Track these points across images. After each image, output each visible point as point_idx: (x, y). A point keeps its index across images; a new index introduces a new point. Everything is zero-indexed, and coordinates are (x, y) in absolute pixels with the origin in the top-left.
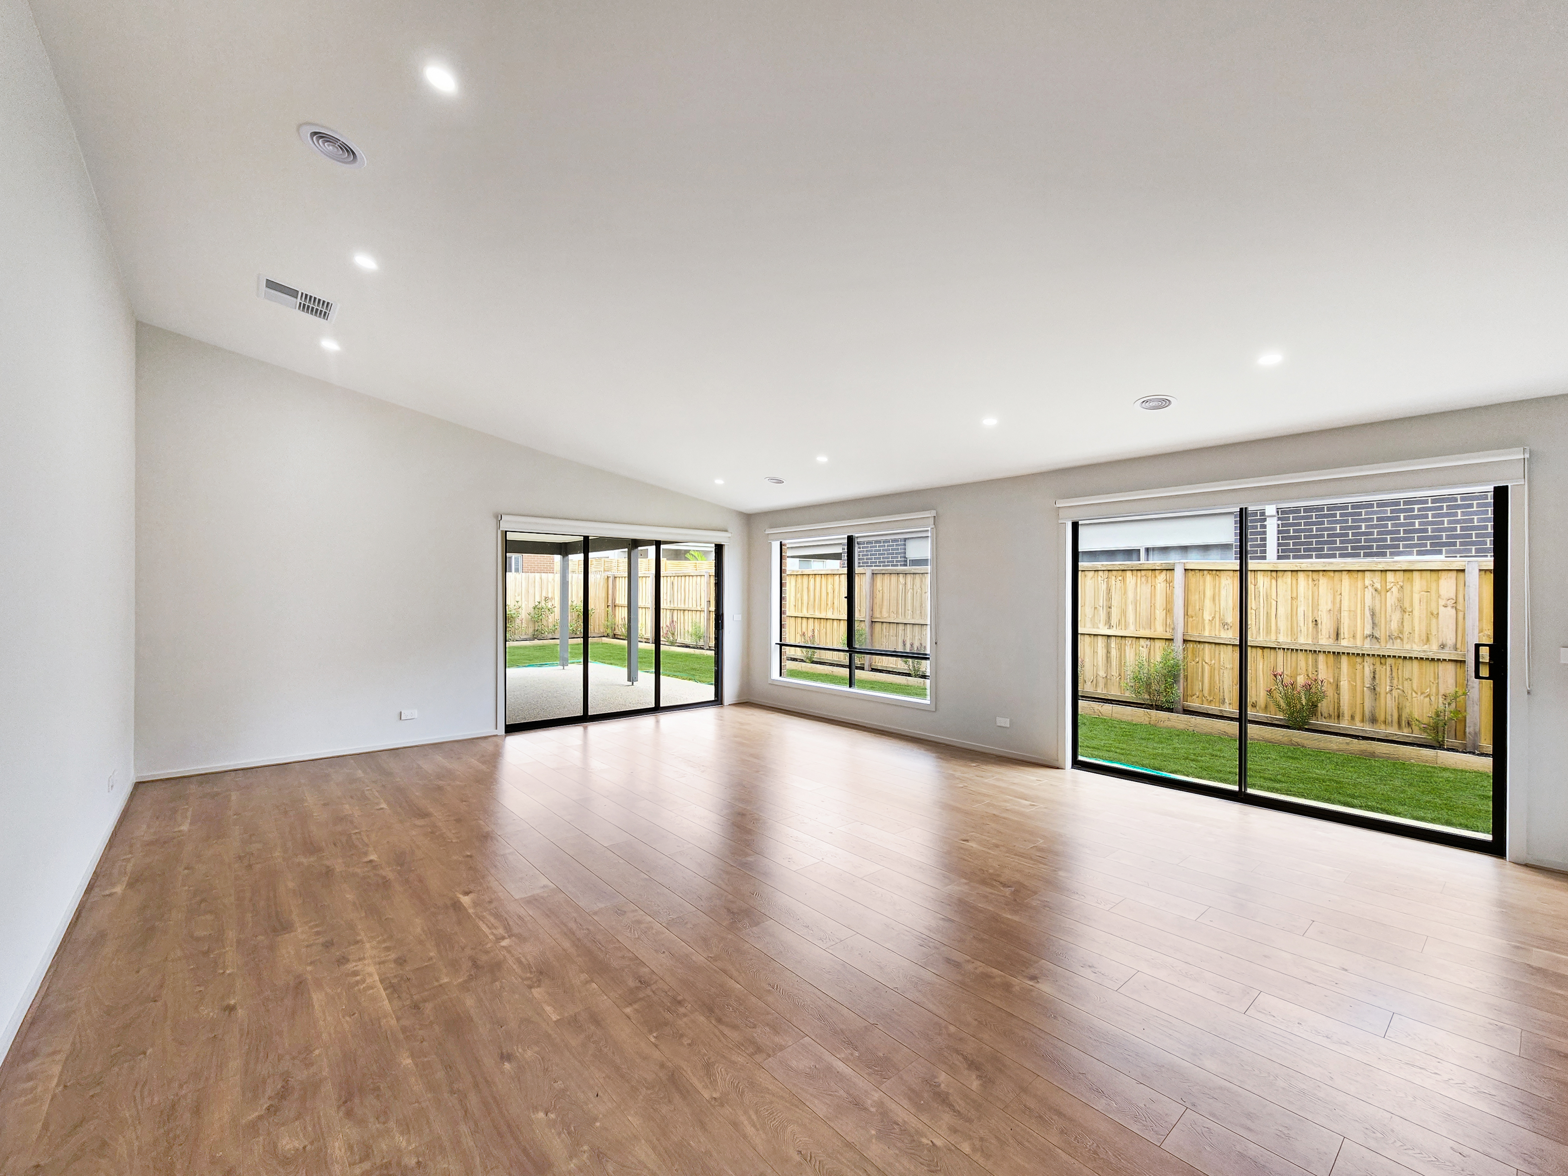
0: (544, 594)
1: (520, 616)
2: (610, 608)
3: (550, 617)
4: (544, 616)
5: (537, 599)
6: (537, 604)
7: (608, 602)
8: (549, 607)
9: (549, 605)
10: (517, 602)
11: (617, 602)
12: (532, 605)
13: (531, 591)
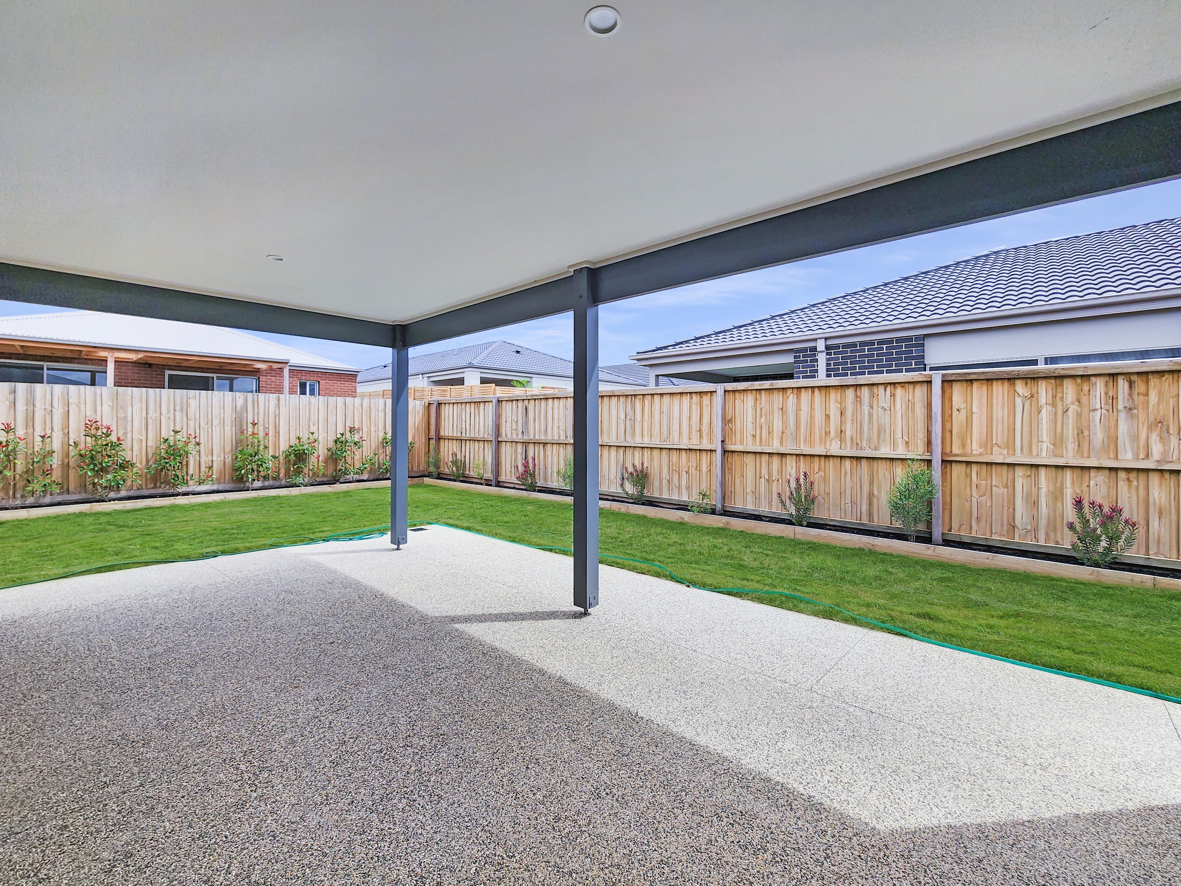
0: (349, 424)
1: (316, 453)
2: (432, 442)
3: (356, 453)
4: (349, 452)
5: (340, 430)
6: (339, 436)
7: (429, 433)
8: (356, 439)
9: (356, 438)
10: (312, 434)
11: (442, 434)
12: (332, 438)
13: (331, 420)
